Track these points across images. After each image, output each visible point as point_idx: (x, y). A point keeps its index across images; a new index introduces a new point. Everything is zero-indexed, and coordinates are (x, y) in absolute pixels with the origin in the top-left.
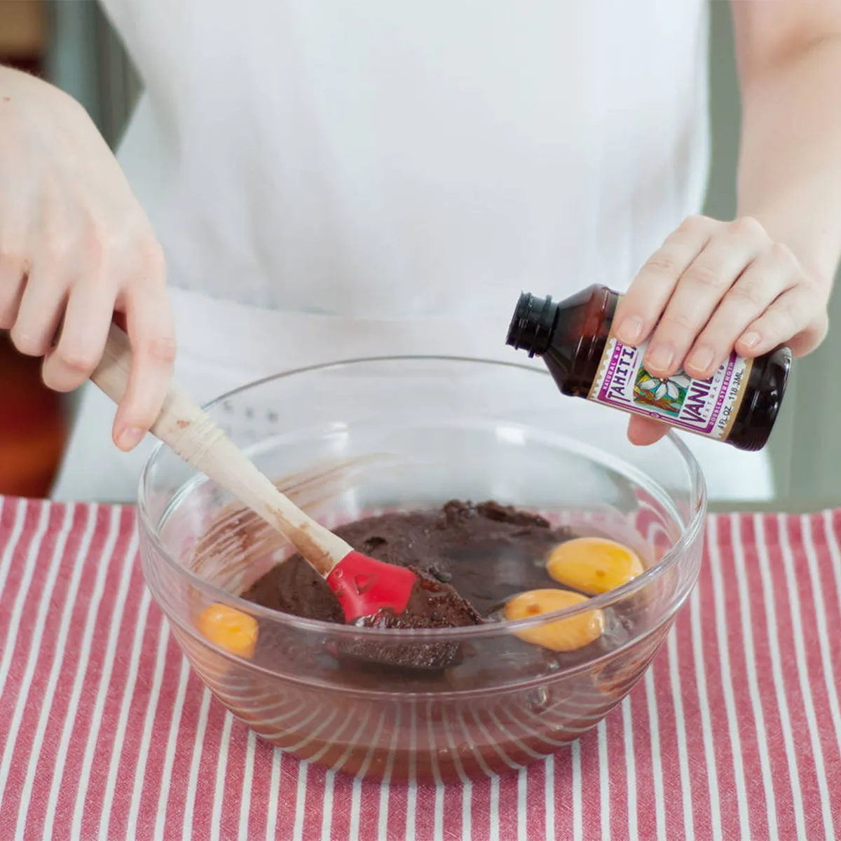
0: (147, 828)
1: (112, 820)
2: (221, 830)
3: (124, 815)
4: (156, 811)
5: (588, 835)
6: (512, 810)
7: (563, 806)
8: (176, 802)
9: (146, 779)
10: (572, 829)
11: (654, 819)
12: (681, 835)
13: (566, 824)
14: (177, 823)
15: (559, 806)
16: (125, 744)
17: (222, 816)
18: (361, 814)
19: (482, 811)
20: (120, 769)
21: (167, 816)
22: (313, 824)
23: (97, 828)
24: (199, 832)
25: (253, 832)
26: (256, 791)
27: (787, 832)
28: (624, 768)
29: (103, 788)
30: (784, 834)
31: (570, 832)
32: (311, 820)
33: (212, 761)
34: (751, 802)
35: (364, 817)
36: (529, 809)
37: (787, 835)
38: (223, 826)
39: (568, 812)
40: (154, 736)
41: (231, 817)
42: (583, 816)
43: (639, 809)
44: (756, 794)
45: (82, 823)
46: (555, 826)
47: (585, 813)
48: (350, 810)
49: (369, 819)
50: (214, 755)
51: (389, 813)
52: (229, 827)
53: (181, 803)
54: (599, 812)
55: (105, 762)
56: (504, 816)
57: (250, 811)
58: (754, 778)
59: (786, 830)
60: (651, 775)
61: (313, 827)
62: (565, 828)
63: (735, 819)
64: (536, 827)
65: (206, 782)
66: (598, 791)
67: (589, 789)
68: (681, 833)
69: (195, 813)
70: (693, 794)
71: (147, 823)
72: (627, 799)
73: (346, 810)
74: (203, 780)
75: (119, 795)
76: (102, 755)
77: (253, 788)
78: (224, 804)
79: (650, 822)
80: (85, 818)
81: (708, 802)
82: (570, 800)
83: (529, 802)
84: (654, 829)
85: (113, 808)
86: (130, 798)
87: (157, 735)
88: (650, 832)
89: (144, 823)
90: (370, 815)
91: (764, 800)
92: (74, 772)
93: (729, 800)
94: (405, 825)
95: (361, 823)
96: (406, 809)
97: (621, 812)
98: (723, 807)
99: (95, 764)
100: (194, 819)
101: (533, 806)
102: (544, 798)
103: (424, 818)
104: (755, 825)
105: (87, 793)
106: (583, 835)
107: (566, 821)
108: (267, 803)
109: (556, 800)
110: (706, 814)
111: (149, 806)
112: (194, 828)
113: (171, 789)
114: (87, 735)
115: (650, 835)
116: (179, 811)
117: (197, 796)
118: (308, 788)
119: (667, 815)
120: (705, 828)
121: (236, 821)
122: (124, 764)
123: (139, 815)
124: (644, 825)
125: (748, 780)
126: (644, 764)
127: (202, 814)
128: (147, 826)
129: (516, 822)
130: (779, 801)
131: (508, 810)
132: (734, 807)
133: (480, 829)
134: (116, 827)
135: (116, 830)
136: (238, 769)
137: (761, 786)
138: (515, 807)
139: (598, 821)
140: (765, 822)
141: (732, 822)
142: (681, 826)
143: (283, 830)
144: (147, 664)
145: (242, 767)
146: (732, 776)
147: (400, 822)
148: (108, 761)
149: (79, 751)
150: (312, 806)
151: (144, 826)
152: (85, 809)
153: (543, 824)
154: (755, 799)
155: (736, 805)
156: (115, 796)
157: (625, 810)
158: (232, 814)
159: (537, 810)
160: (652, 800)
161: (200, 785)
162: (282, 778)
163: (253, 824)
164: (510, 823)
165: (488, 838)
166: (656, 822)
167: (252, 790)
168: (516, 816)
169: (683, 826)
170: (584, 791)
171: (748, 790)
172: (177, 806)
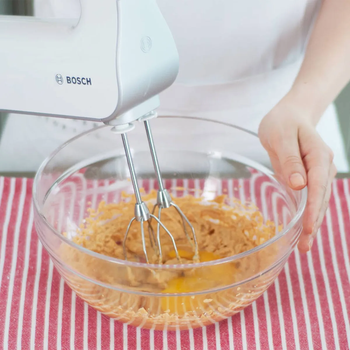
0: (40, 347)
1: (22, 342)
2: (75, 346)
3: (28, 339)
4: (43, 338)
5: (250, 346)
6: (213, 335)
7: (237, 332)
8: (53, 333)
9: (37, 320)
10: (242, 343)
11: (280, 337)
12: (293, 345)
13: (239, 341)
14: (54, 343)
15: (235, 332)
16: (25, 302)
17: (75, 339)
18: (141, 338)
19: (199, 336)
20: (24, 315)
21: (49, 340)
22: (119, 344)
23: (16, 346)
24: (64, 347)
25: (91, 347)
26: (90, 326)
27: (343, 342)
28: (264, 312)
29: (17, 326)
30: (342, 343)
31: (241, 344)
32: (118, 342)
33: (68, 312)
34: (326, 327)
35: (143, 339)
36: (221, 334)
37: (343, 344)
38: (76, 344)
39: (240, 335)
40: (39, 298)
41: (79, 340)
42: (247, 337)
43: (273, 332)
44: (328, 323)
45: (8, 343)
46: (234, 342)
47: (248, 335)
48: (136, 336)
49: (145, 340)
50: (69, 309)
51: (155, 337)
52: (79, 344)
53: (55, 334)
54: (254, 335)
55: (16, 311)
56: (209, 338)
57: (88, 336)
58: (326, 315)
59: (343, 341)
60: (278, 315)
61: (119, 345)
62: (238, 343)
63: (318, 336)
64: (225, 343)
65: (66, 323)
66: (253, 324)
67: (249, 323)
68: (293, 344)
69: (62, 339)
70: (298, 324)
71: (40, 344)
72: (267, 327)
73: (134, 336)
74: (64, 322)
75: (25, 328)
76: (15, 308)
77: (89, 325)
78: (76, 333)
79: (278, 338)
80: (9, 341)
81: (305, 328)
82: (240, 329)
83: (221, 330)
84: (280, 342)
85: (23, 335)
86: (30, 330)
87: (40, 297)
88: (279, 344)
89: (38, 344)
90: (146, 337)
91: (331, 326)
92: (2, 317)
93: (315, 327)
94: (162, 342)
95: (142, 342)
96: (162, 334)
97: (264, 334)
98: (313, 330)
99: (12, 313)
100: (62, 342)
101: (223, 332)
102: (227, 328)
103: (171, 338)
104: (328, 339)
105: (10, 328)
106: (247, 346)
107: (239, 339)
108: (96, 332)
109: (233, 330)
110: (305, 334)
111: (40, 335)
112: (62, 346)
113: (50, 326)
114: (7, 298)
115: (279, 345)
116: (55, 338)
117: (62, 330)
118: (115, 326)
119: (286, 335)
120: (304, 341)
121: (82, 341)
122: (26, 313)
123: (35, 339)
124: (276, 341)
125: (324, 316)
126: (274, 309)
127: (65, 339)
128: (40, 345)
129: (215, 341)
130: (339, 326)
131: (211, 335)
132: (318, 330)
133: (198, 345)
134: (25, 346)
135: (25, 347)
136: (81, 316)
137: (330, 319)
138: (214, 333)
139: (254, 339)
140: (333, 338)
141: (317, 337)
142: (293, 340)
143: (105, 346)
144: (33, 260)
145: (83, 315)
146: (316, 314)
147: (160, 341)
148: (18, 311)
149: (4, 306)
150: (118, 335)
151: (38, 345)
152: (9, 336)
153: (228, 342)
154: (327, 326)
155: (319, 329)
156: (23, 329)
157: (266, 333)
158: (80, 338)
159: (225, 335)
160: (279, 328)
161: (63, 324)
162: (102, 320)
163: (90, 343)
164: (212, 341)
165: (202, 349)
166: (281, 339)
167: (88, 326)
168: (215, 338)
169: (294, 340)
170: (246, 324)
171: (324, 321)
172: (53, 335)
